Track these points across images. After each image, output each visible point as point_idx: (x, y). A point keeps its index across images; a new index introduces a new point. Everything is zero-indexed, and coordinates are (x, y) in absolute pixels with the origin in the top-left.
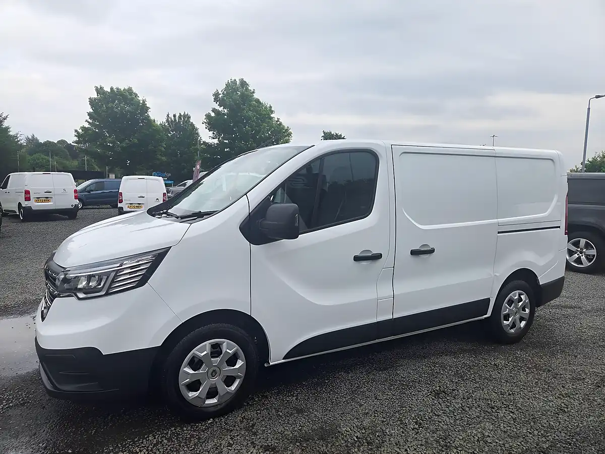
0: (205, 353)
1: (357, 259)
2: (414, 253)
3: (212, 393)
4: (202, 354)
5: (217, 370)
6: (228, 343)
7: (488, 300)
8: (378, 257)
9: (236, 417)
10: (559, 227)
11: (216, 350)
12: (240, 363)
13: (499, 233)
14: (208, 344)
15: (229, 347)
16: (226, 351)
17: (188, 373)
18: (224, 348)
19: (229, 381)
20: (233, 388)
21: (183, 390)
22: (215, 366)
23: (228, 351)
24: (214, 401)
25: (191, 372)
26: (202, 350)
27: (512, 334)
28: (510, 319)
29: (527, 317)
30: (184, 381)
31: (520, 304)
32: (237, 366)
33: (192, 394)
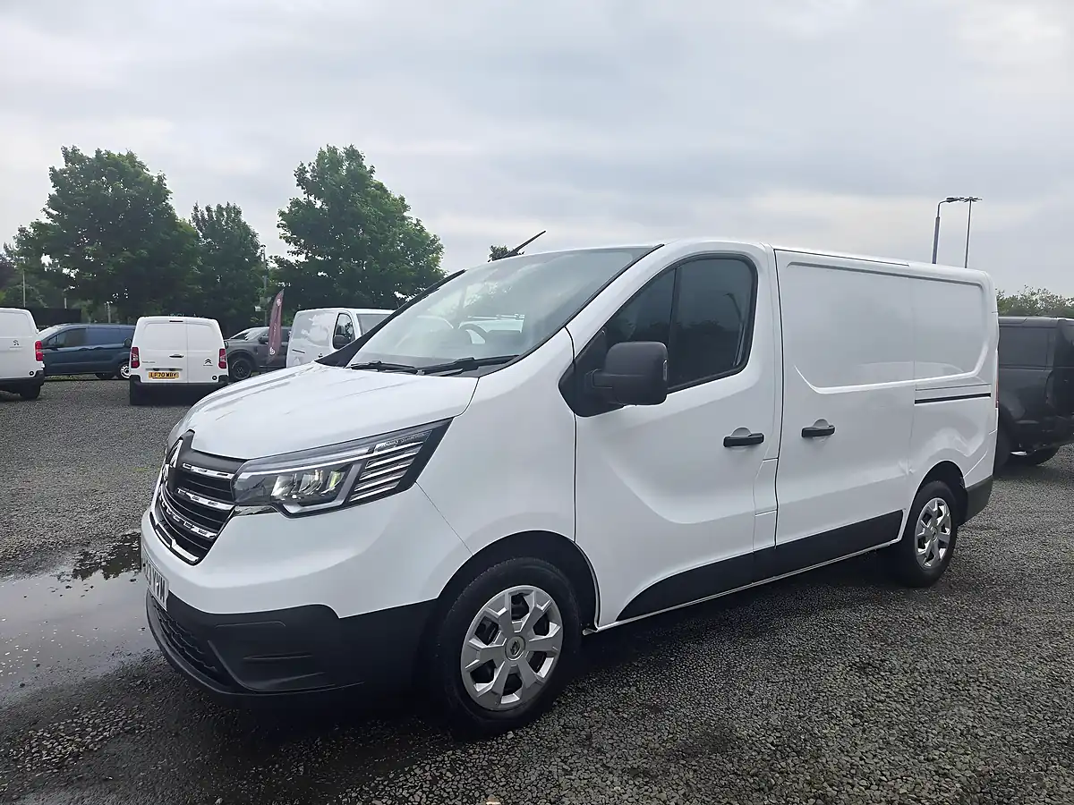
0: (504, 610)
1: (729, 443)
2: (807, 434)
3: (513, 684)
4: (500, 613)
5: (521, 641)
6: (537, 592)
7: (900, 513)
8: (758, 439)
9: (551, 726)
10: (989, 395)
11: (519, 606)
12: (554, 629)
13: (916, 402)
14: (506, 593)
15: (539, 600)
16: (535, 608)
17: (477, 649)
18: (531, 601)
19: (536, 661)
20: (544, 671)
21: (467, 678)
22: (517, 635)
23: (538, 606)
24: (514, 698)
25: (482, 646)
26: (498, 606)
27: (928, 569)
28: (927, 545)
29: (947, 541)
30: (470, 663)
31: (940, 519)
32: (551, 634)
33: (481, 687)
